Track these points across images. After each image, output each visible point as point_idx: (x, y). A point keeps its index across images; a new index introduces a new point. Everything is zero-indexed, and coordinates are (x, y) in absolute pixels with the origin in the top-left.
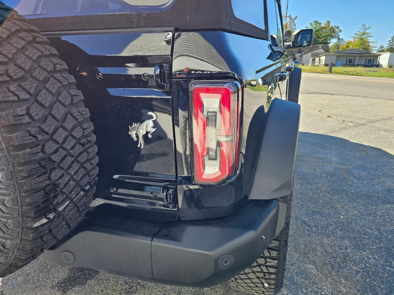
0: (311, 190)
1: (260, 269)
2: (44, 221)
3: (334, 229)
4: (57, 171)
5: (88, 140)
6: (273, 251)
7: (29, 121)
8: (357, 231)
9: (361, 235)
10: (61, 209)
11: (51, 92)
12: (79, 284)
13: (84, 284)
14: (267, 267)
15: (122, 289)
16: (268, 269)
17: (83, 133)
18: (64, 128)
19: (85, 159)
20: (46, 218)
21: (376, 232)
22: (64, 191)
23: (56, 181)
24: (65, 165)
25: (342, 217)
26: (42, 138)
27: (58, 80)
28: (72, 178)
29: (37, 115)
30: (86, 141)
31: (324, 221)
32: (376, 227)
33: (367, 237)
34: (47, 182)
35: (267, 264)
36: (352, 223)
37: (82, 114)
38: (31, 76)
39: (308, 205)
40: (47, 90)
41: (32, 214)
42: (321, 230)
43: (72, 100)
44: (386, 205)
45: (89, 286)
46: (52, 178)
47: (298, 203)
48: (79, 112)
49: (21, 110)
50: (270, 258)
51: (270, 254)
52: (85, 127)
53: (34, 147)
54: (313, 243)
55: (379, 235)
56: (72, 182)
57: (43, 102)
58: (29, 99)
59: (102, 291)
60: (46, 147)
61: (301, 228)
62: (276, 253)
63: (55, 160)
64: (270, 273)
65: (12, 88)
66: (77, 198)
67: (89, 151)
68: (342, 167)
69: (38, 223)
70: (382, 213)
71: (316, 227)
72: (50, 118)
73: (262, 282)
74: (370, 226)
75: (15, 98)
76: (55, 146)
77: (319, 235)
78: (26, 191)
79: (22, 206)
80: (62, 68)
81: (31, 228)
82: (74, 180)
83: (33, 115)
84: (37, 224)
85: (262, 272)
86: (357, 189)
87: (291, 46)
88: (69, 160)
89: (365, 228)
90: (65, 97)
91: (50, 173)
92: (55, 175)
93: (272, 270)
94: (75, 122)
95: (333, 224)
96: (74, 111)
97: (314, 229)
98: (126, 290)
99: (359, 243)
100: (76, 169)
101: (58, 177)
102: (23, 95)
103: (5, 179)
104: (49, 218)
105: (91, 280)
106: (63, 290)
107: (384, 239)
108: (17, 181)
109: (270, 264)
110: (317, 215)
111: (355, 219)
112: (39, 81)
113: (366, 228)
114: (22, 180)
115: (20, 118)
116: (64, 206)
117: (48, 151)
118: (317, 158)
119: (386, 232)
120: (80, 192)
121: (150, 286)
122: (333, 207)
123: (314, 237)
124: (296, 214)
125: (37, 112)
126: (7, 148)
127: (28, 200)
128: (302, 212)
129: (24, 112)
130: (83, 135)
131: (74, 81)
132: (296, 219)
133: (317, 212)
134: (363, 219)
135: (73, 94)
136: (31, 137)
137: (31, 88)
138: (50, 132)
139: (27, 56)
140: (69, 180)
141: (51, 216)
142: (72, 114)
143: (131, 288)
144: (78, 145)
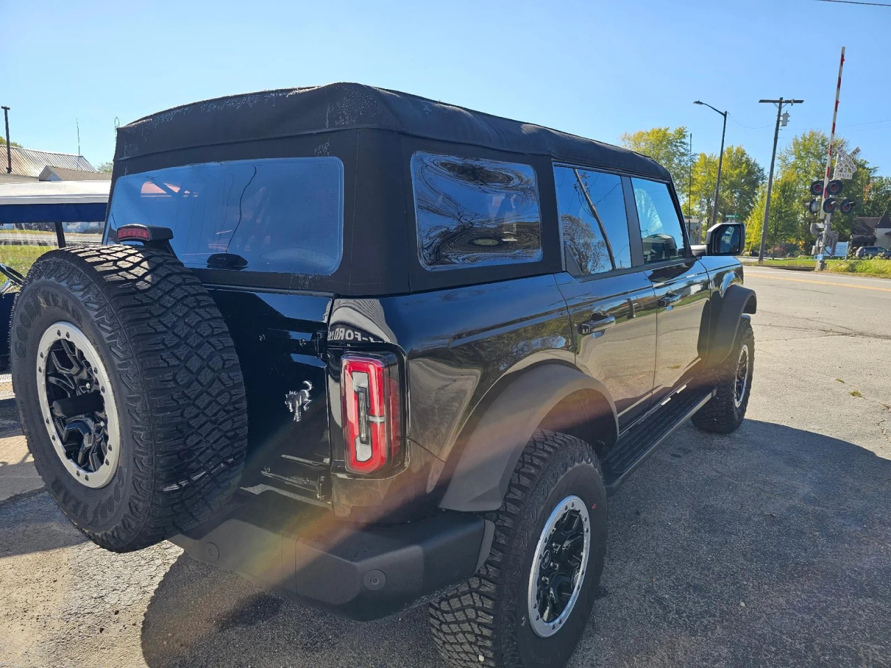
0: (708, 544)
1: (469, 627)
2: (175, 487)
3: (713, 623)
4: (193, 436)
5: (234, 407)
6: (486, 599)
7: (173, 386)
8: (760, 635)
9: (764, 643)
10: (195, 478)
11: (201, 358)
12: (245, 622)
13: (252, 624)
14: (479, 624)
15: (301, 643)
16: (480, 630)
17: (231, 399)
18: (208, 394)
19: (229, 427)
20: (177, 484)
21: (800, 644)
22: (200, 458)
23: (193, 447)
24: (204, 431)
25: (743, 604)
26: (184, 402)
27: (212, 345)
28: (211, 446)
29: (182, 381)
30: (232, 408)
31: (702, 606)
32: (807, 636)
33: (774, 649)
34: (181, 446)
35: (478, 620)
36: (759, 618)
37: (233, 380)
38: (185, 343)
39: (687, 570)
40: (198, 355)
41: (163, 477)
42: (684, 620)
43: (224, 364)
44: (861, 597)
45: (257, 628)
46: (188, 443)
47: (667, 563)
48: (229, 377)
49: (169, 376)
50: (484, 611)
51: (483, 604)
52: (234, 393)
53: (174, 411)
54: (654, 639)
55: (803, 652)
56: (209, 451)
57: (191, 368)
58: (179, 365)
59: (273, 639)
60: (186, 412)
61: (646, 610)
62: (490, 602)
63: (193, 425)
64: (485, 637)
65: (164, 355)
66: (216, 470)
67: (235, 419)
68: (811, 508)
69: (168, 487)
70: (840, 612)
71: (678, 612)
72: (195, 383)
73: (475, 653)
74: (793, 631)
75: (166, 365)
76: (195, 411)
77: (675, 627)
78: (162, 453)
79: (156, 467)
80: (220, 331)
81: (161, 492)
82: (213, 449)
83: (179, 380)
84: (167, 489)
85: (472, 632)
86: (815, 558)
87: (706, 251)
88: (209, 427)
89: (781, 632)
90: (217, 363)
91: (186, 439)
92: (192, 441)
93: (486, 632)
94: (223, 388)
95: (718, 614)
96: (224, 375)
97: (671, 615)
98: (306, 645)
99: (751, 657)
100: (217, 437)
101: (194, 442)
102: (173, 362)
103: (145, 438)
104: (180, 485)
105: (263, 621)
106: (221, 627)
107: (810, 660)
108: (154, 442)
109: (484, 621)
110: (692, 593)
111: (770, 614)
112: (192, 347)
113: (784, 634)
114: (159, 441)
115: (166, 383)
116: (200, 476)
117: (187, 416)
118: (765, 483)
119: (823, 648)
120: (219, 464)
121: (342, 647)
122: (738, 583)
123: (664, 629)
124: (650, 584)
125: (182, 378)
126: (151, 409)
127: (162, 462)
128: (665, 582)
129: (171, 378)
130: (229, 401)
131: (232, 343)
132: (646, 592)
133: (695, 588)
134: (787, 616)
135: (226, 358)
136: (173, 402)
137: (182, 355)
138: (193, 397)
139: (186, 323)
140: (207, 448)
141: (184, 483)
142: (220, 380)
143: (315, 644)
144: (222, 412)
